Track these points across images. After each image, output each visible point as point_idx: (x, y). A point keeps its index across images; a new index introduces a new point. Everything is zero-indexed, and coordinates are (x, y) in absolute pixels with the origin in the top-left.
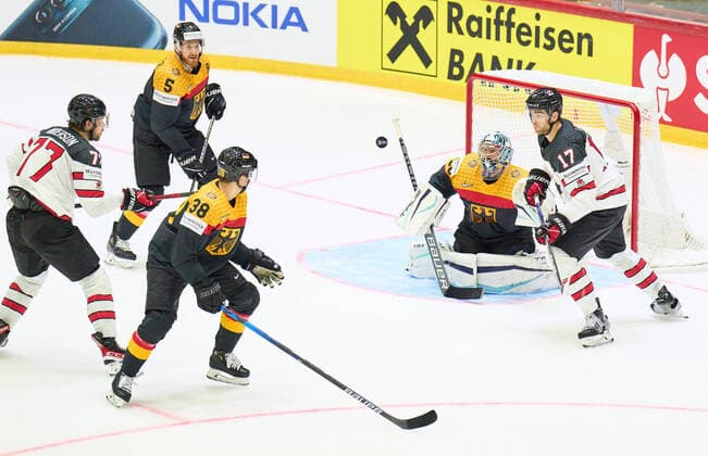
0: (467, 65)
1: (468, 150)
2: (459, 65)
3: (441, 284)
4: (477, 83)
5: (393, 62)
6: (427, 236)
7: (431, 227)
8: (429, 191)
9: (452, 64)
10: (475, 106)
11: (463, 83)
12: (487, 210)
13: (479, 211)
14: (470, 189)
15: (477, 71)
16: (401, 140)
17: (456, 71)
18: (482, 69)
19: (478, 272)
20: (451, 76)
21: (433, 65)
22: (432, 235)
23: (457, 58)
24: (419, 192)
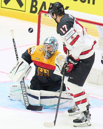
0: (39, 7)
1: (38, 44)
2: (35, 6)
3: (25, 104)
4: (43, 15)
5: (6, 4)
6: (21, 82)
7: (23, 78)
8: (23, 62)
9: (32, 6)
10: (41, 25)
11: (36, 15)
12: (45, 70)
13: (41, 71)
14: (38, 61)
15: (43, 9)
16: (13, 40)
17: (34, 9)
18: (45, 9)
19: (41, 99)
20: (31, 11)
21: (23, 7)
22: (23, 82)
23: (34, 4)
24: (18, 63)
